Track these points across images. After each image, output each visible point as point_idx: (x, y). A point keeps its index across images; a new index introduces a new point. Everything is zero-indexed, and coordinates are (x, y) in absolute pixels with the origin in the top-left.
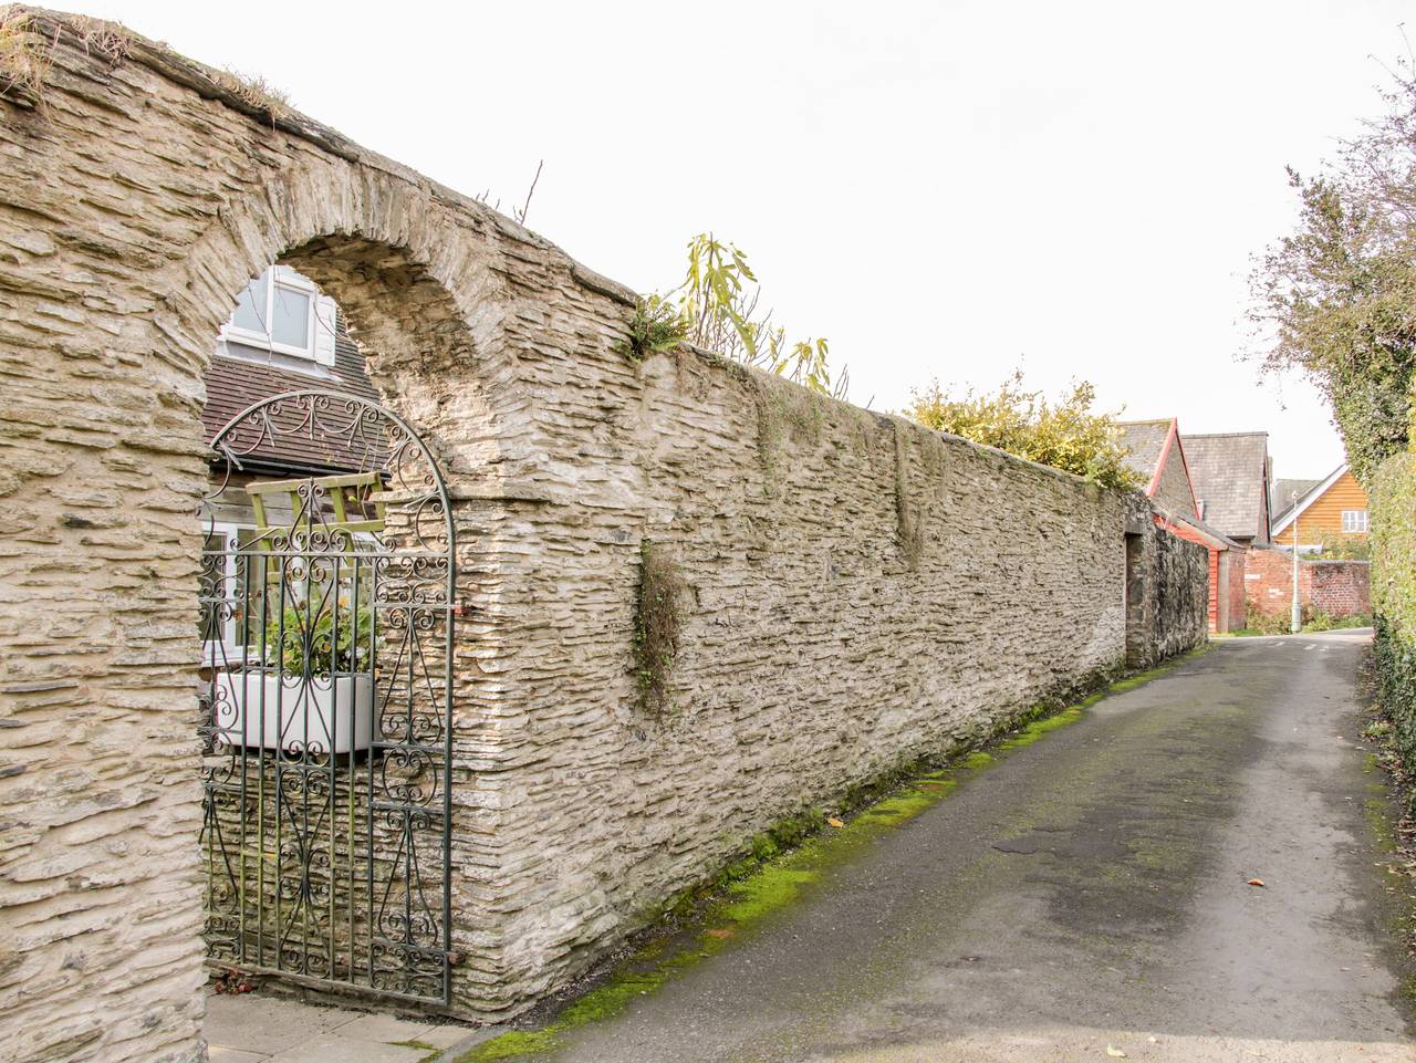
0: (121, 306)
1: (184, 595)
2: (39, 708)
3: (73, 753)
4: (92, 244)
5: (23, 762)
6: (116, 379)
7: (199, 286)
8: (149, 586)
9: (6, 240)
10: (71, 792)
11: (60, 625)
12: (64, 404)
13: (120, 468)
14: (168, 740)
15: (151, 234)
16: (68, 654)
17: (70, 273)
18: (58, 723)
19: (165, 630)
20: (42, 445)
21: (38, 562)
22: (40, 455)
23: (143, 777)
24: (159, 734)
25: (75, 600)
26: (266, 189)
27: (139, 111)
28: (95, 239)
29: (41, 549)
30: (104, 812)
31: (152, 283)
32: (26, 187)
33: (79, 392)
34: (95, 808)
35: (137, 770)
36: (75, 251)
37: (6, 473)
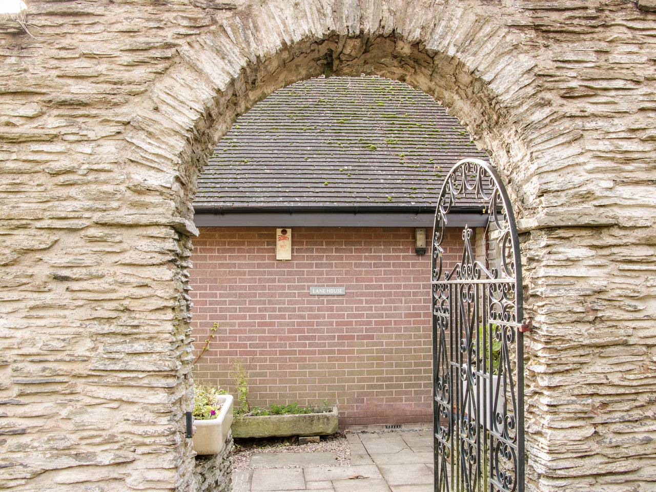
0: (91, 135)
1: (157, 323)
2: (36, 394)
3: (64, 425)
4: (64, 101)
5: (23, 427)
6: (88, 183)
7: (163, 108)
8: (124, 317)
9: (8, 113)
10: (57, 449)
11: (50, 343)
12: (50, 204)
13: (93, 240)
14: (138, 423)
15: (115, 83)
16: (56, 361)
17: (52, 122)
18: (51, 404)
19: (138, 347)
20: (33, 232)
21: (32, 303)
22: (31, 238)
23: (116, 446)
24: (132, 418)
25: (62, 327)
26: (221, 26)
27: (102, 8)
28: (68, 97)
29: (35, 295)
30: (82, 466)
31: (116, 115)
32: (18, 79)
33: (60, 195)
34: (74, 462)
35: (111, 440)
36: (57, 108)
37: (7, 251)
